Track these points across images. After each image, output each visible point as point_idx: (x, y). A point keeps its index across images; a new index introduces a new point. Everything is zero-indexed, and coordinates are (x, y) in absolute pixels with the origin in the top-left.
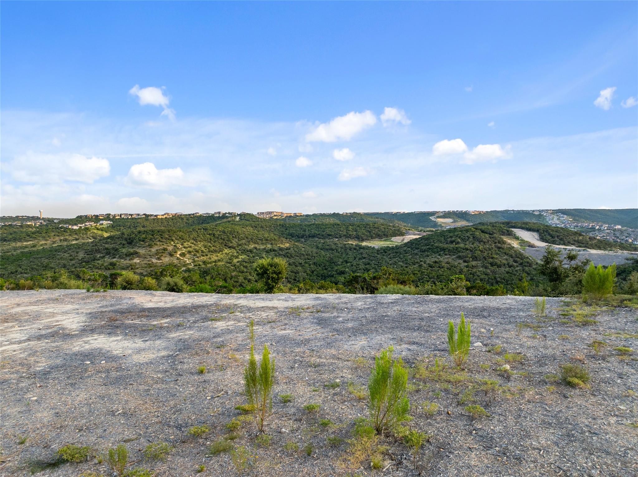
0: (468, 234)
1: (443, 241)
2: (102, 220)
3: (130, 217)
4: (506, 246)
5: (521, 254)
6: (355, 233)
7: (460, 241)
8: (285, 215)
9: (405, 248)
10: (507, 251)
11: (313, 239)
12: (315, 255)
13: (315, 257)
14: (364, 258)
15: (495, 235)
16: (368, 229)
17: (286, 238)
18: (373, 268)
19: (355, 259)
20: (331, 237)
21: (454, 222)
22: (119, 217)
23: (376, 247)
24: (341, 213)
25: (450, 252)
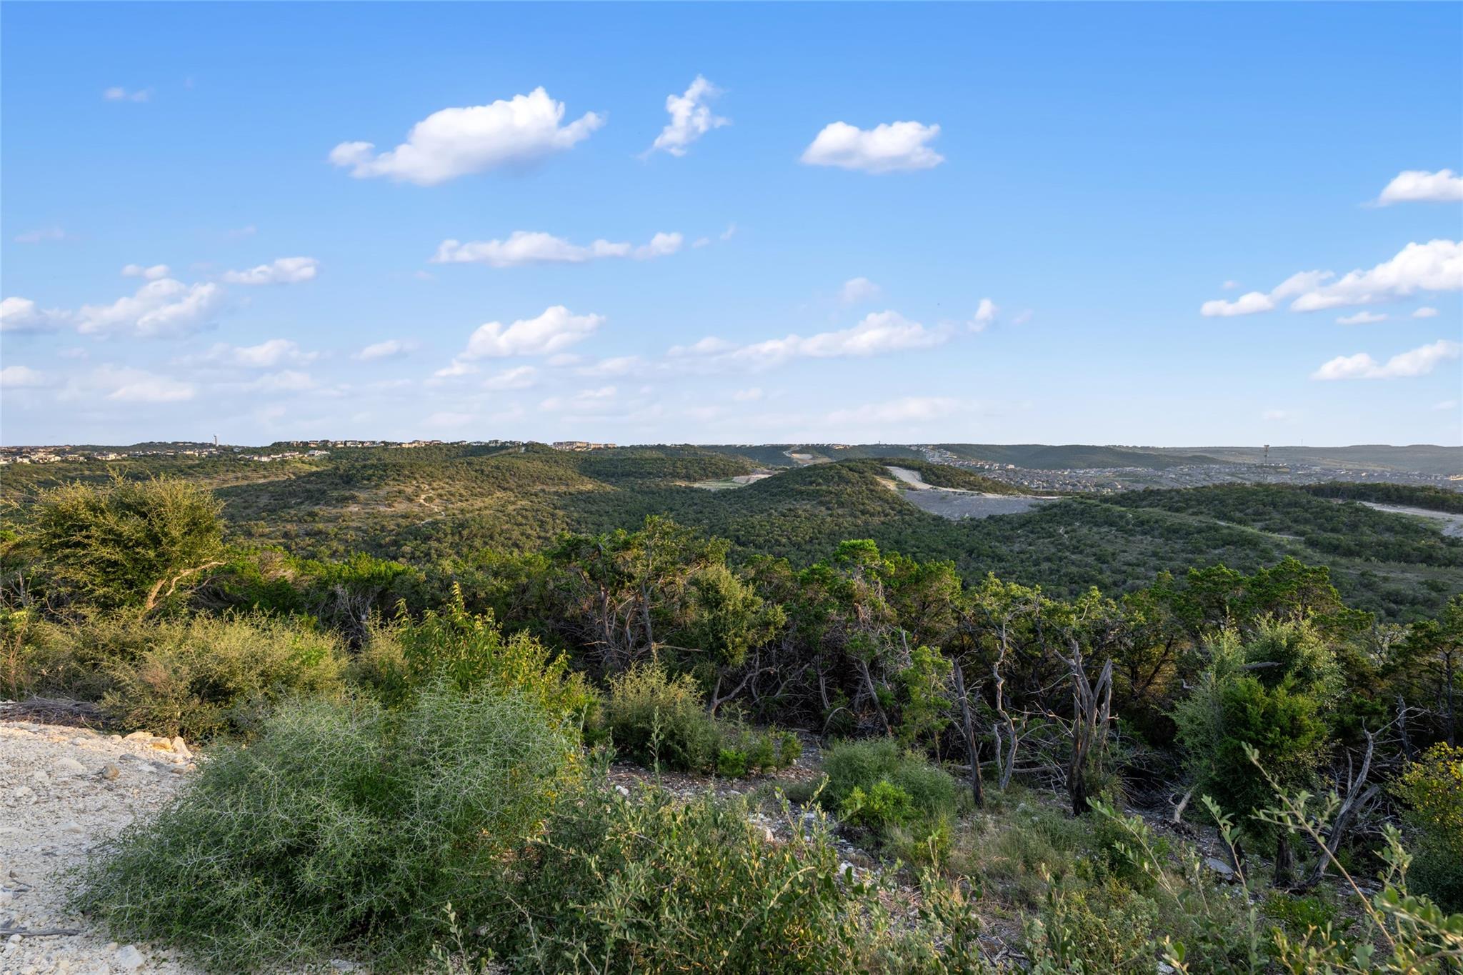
0: (832, 473)
1: (800, 482)
2: (314, 449)
3: (359, 446)
4: (880, 488)
5: (899, 499)
6: (684, 471)
7: (821, 481)
8: (592, 446)
9: (751, 491)
10: (882, 495)
11: (627, 479)
12: (629, 500)
14: (696, 504)
15: (867, 474)
16: (702, 466)
17: (590, 477)
20: (651, 476)
21: (814, 458)
22: (342, 446)
23: (713, 490)
25: (810, 496)
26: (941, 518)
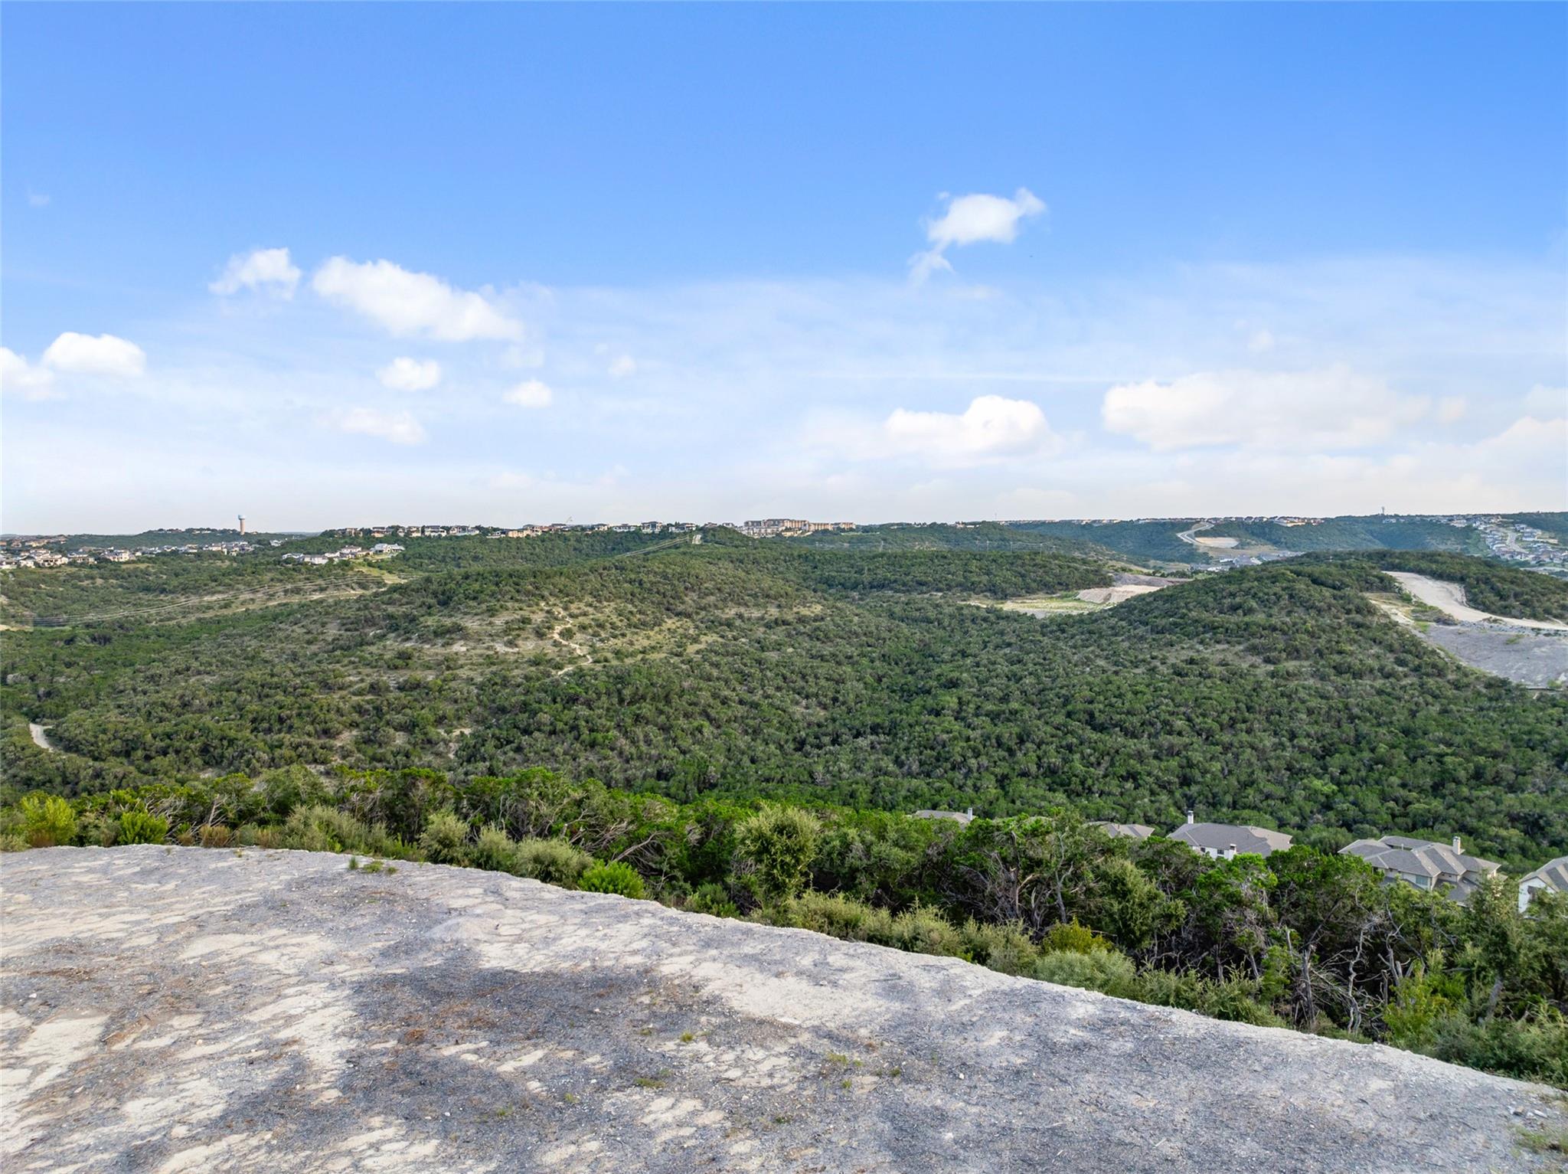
0: (1277, 588)
1: (1211, 605)
2: (380, 541)
3: (444, 534)
4: (1376, 619)
5: (1416, 643)
6: (985, 578)
7: (1255, 605)
8: (813, 528)
9: (1113, 621)
10: (1379, 635)
11: (880, 594)
12: (886, 635)
13: (884, 640)
14: (1009, 645)
15: (1347, 591)
16: (1019, 569)
17: (815, 591)
18: (1030, 674)
19: (986, 647)
20: (924, 588)
22: (419, 535)
23: (1040, 616)
24: (951, 522)
25: (1230, 635)
26: (1504, 683)
